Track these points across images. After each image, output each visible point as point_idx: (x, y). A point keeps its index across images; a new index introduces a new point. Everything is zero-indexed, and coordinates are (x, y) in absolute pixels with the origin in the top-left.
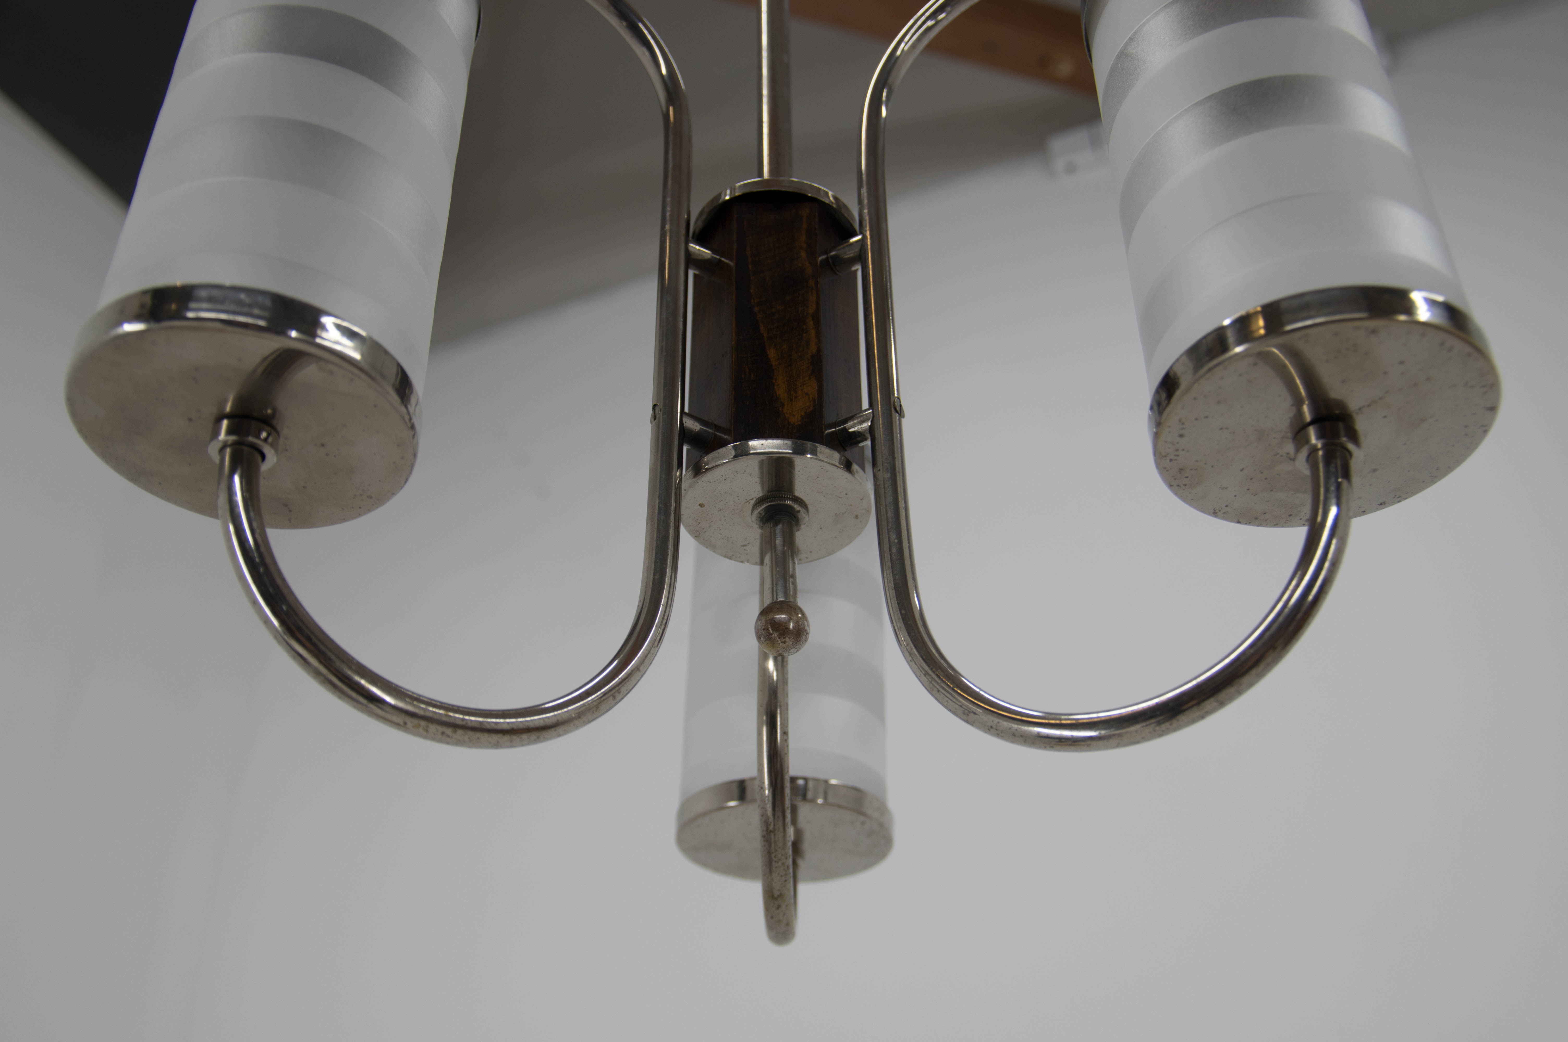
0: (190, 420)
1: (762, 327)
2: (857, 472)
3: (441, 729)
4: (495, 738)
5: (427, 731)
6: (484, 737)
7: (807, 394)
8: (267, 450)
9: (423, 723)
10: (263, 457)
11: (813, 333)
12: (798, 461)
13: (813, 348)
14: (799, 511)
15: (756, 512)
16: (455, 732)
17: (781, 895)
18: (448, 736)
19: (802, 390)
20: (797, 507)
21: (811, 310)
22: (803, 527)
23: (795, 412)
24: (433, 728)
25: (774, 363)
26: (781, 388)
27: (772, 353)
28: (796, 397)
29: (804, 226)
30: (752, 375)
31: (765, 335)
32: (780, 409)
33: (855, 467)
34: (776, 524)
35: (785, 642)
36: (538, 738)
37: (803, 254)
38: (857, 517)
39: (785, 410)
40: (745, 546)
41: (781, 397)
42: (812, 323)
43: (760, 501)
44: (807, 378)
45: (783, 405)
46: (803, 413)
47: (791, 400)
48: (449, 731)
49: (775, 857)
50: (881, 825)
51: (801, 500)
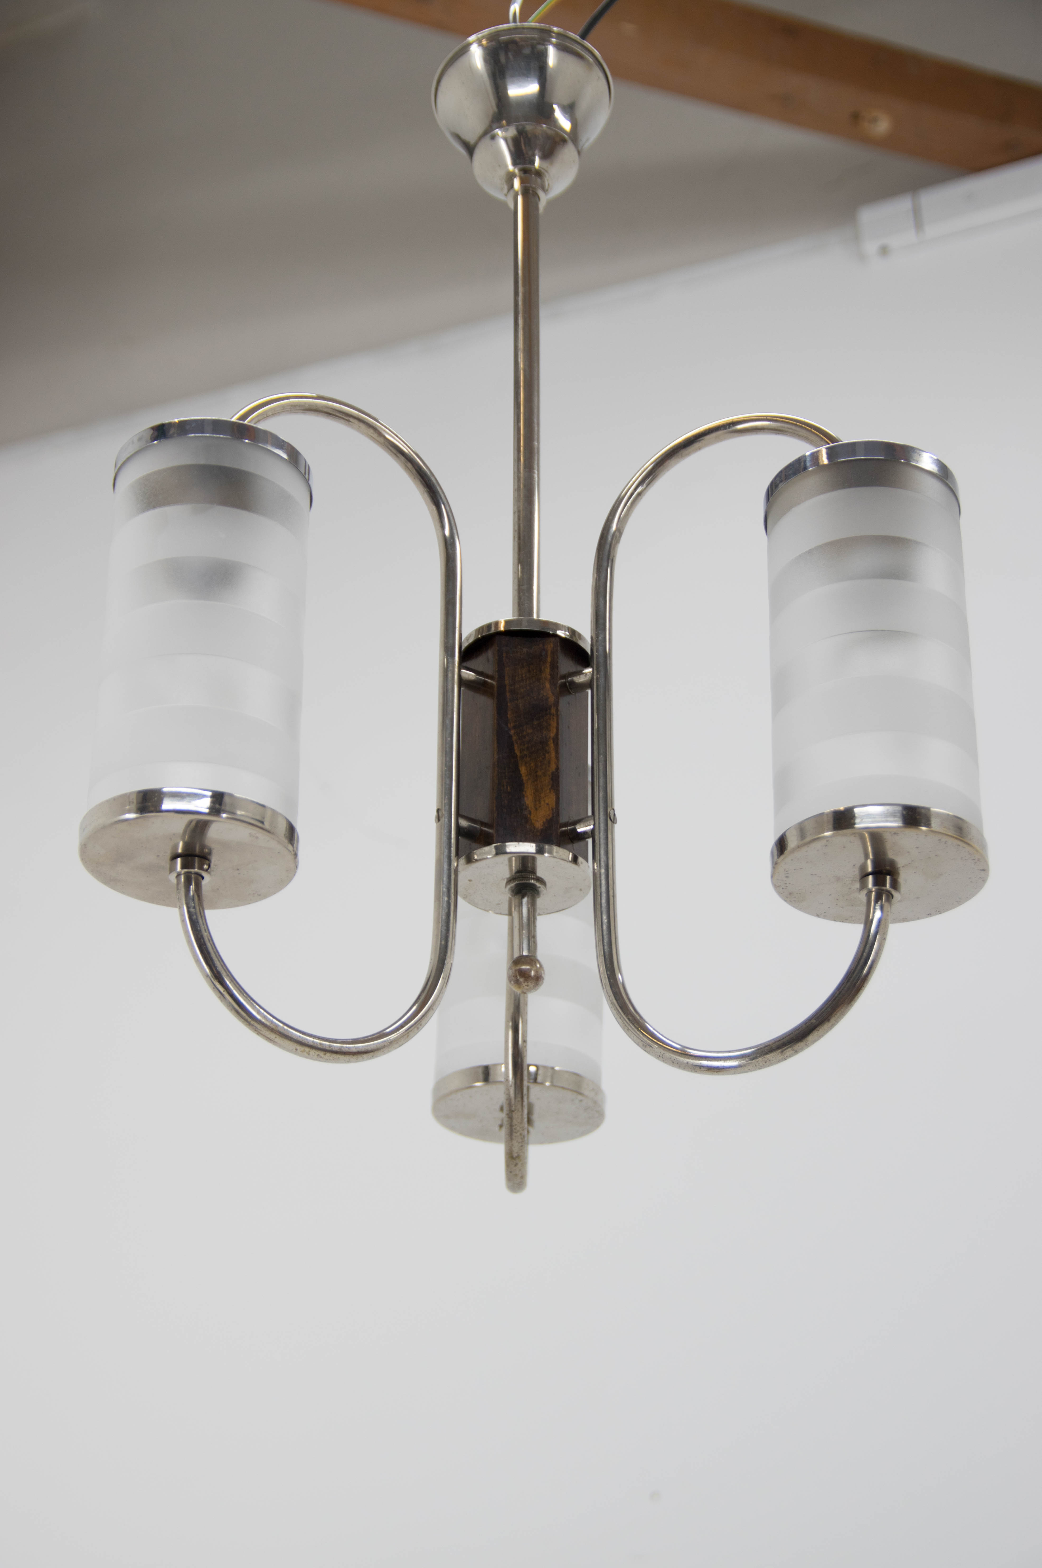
0: (158, 856)
1: (516, 747)
2: (582, 863)
3: (317, 1052)
4: (347, 1058)
5: (309, 1054)
6: (342, 1057)
7: (548, 804)
8: (204, 874)
9: (307, 1049)
10: (203, 878)
11: (553, 754)
12: (540, 858)
13: (553, 767)
14: (540, 887)
15: (509, 887)
16: (325, 1054)
17: (518, 1157)
18: (321, 1057)
19: (544, 801)
20: (538, 884)
21: (552, 735)
22: (541, 895)
23: (539, 820)
24: (313, 1052)
25: (525, 778)
26: (529, 799)
27: (523, 770)
28: (540, 807)
29: (549, 659)
30: (509, 788)
31: (518, 754)
32: (529, 816)
33: (580, 859)
34: (523, 897)
35: (528, 986)
36: (373, 1056)
37: (548, 685)
38: (581, 890)
39: (532, 817)
40: (500, 904)
41: (529, 806)
42: (552, 745)
43: (511, 880)
44: (548, 791)
45: (530, 813)
46: (545, 820)
47: (536, 809)
48: (322, 1054)
49: (515, 1129)
50: (595, 1102)
51: (542, 879)
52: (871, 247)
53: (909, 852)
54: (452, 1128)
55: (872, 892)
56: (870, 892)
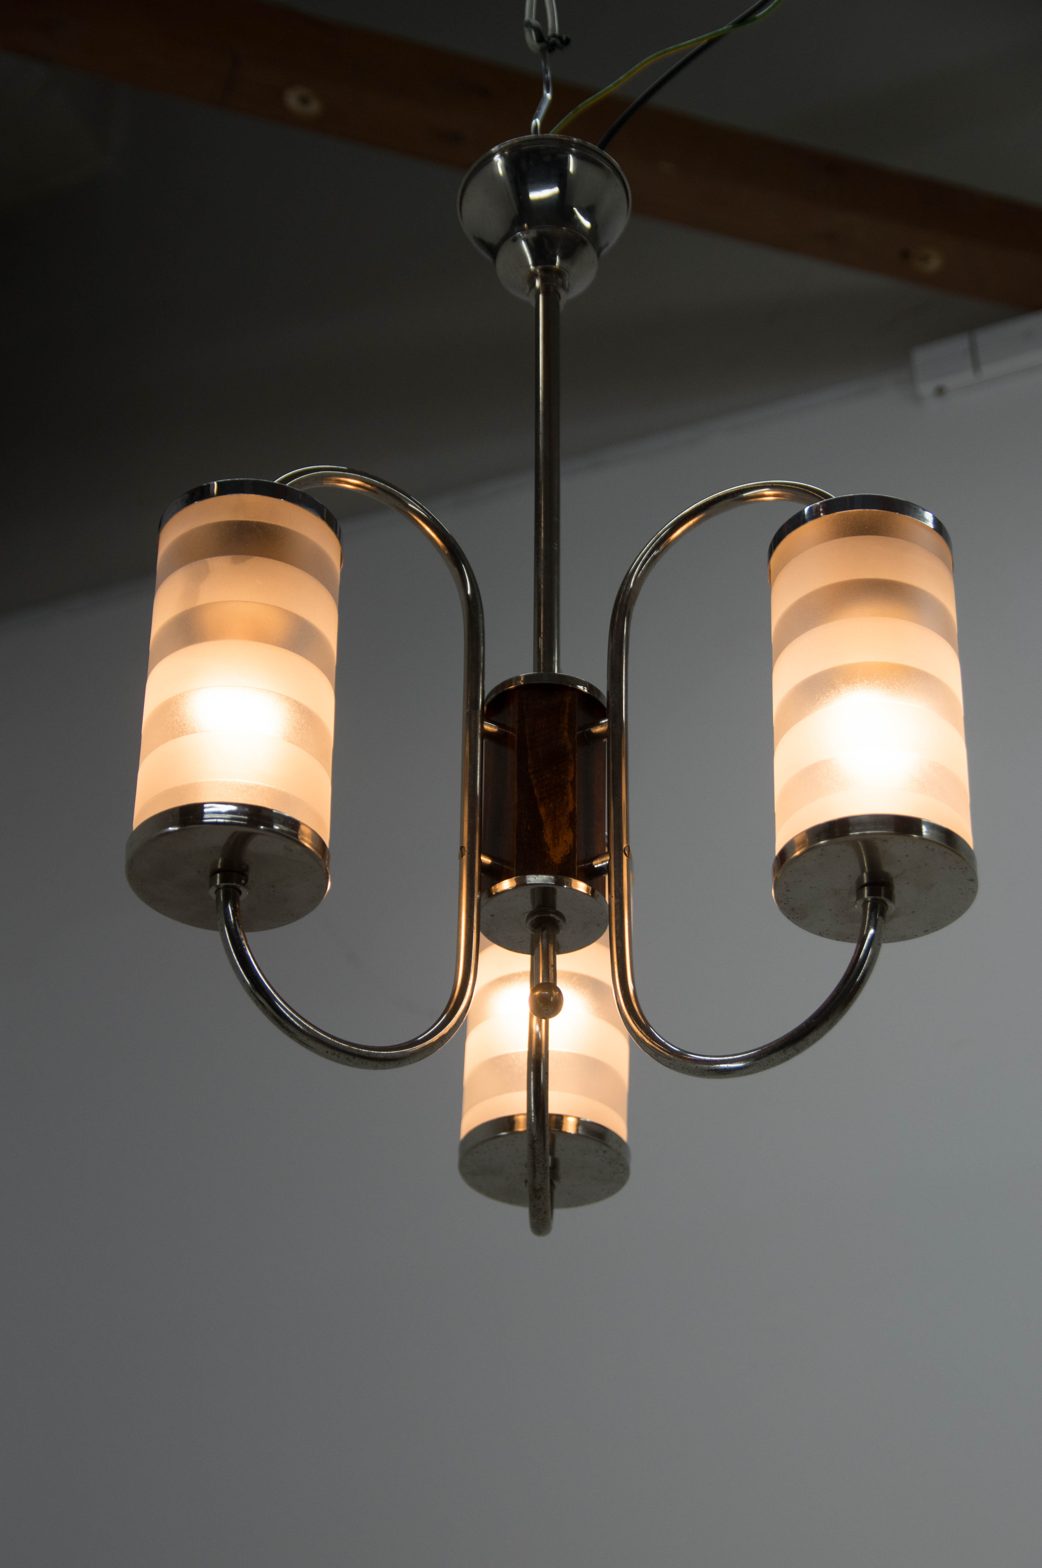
0: (199, 872)
1: (535, 791)
2: (598, 896)
3: (347, 1056)
4: (375, 1063)
5: (339, 1057)
6: (369, 1062)
7: (566, 841)
8: (242, 889)
9: (337, 1052)
10: (240, 893)
11: (571, 795)
12: (558, 889)
13: (571, 808)
14: (559, 921)
15: (530, 921)
16: (354, 1058)
18: (350, 1060)
19: (562, 838)
20: (557, 918)
21: (570, 779)
22: (561, 932)
23: (557, 854)
24: (342, 1055)
25: (544, 818)
26: (548, 837)
27: (542, 811)
28: (558, 844)
29: (567, 711)
30: (529, 827)
31: (538, 796)
32: (547, 852)
33: (597, 893)
34: (543, 930)
35: (547, 1010)
36: (399, 1064)
37: (566, 734)
38: (598, 925)
39: (550, 853)
40: (521, 942)
41: (548, 843)
42: (570, 788)
43: (531, 914)
44: (566, 830)
45: (549, 849)
46: (563, 856)
47: (555, 846)
48: (351, 1058)
49: (538, 1159)
50: (619, 1154)
51: (561, 913)
52: (926, 388)
53: (899, 861)
54: (479, 1188)
55: (868, 902)
56: (866, 902)
